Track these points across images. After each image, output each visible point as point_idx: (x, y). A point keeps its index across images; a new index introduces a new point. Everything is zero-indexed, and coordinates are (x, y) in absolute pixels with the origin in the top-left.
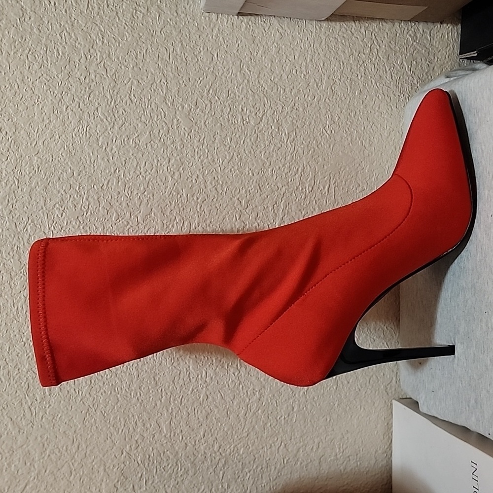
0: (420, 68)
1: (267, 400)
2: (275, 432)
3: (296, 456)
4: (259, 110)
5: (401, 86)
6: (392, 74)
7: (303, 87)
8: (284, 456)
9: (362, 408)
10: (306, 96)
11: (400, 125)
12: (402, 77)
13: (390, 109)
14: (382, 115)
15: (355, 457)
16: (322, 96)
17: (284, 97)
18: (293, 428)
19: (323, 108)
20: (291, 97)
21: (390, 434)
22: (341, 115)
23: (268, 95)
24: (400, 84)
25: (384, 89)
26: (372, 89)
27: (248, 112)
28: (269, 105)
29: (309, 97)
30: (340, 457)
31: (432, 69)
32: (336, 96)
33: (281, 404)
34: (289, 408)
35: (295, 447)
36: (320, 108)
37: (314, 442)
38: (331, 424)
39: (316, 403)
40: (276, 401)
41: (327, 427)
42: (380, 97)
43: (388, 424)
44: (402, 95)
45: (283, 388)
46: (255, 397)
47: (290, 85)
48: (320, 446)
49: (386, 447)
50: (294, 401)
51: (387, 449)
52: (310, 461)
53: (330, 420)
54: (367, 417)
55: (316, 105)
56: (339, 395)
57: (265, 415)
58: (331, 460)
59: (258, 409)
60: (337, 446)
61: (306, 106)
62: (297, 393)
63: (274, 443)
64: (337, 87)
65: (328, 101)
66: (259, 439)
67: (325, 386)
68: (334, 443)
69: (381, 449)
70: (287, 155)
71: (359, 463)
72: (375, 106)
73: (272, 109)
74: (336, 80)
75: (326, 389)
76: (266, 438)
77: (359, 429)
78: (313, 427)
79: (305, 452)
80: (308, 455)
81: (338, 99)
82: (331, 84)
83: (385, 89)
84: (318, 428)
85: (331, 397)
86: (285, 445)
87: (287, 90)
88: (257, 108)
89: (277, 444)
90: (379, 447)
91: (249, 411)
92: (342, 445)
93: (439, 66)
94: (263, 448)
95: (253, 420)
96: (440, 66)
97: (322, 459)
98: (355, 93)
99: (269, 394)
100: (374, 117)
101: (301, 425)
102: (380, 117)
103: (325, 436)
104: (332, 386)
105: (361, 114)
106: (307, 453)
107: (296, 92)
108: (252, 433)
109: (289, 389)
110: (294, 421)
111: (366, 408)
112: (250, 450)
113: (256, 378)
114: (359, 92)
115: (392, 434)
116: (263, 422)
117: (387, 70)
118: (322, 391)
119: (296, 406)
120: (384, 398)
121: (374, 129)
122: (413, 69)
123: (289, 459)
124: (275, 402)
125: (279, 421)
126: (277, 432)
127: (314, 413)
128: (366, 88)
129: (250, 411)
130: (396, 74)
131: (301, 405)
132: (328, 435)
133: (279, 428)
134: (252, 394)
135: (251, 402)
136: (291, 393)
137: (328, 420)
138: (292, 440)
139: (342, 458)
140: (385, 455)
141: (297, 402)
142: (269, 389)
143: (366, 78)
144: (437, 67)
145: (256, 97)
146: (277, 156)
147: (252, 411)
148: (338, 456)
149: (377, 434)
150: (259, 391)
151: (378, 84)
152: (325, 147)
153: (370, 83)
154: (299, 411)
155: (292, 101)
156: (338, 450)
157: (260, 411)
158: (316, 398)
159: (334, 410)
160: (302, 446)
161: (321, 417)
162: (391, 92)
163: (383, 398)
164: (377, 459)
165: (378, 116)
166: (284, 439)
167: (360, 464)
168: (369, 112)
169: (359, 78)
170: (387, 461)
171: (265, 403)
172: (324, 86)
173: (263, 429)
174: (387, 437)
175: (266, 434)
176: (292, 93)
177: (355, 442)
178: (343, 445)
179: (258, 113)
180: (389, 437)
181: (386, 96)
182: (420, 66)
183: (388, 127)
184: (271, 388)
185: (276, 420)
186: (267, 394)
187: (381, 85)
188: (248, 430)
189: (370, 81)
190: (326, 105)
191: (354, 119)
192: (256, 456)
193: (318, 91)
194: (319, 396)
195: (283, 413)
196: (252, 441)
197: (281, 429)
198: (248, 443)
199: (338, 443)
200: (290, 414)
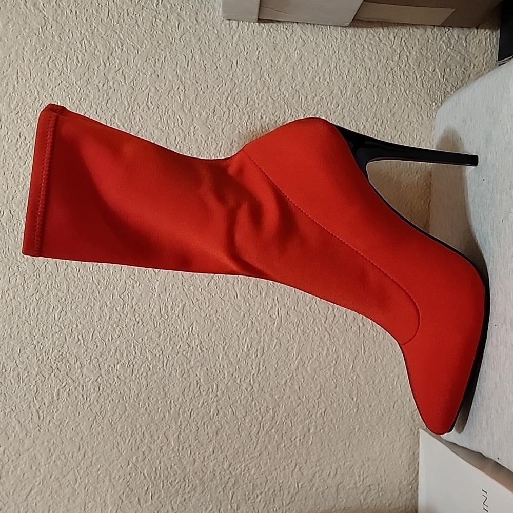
0: (454, 76)
1: (281, 418)
2: (289, 453)
3: (311, 481)
4: (279, 117)
5: (433, 94)
6: (424, 81)
7: (326, 94)
8: (298, 479)
9: (385, 435)
10: (329, 104)
11: (431, 135)
12: (434, 85)
13: (421, 118)
14: (412, 125)
15: (377, 487)
16: (346, 104)
17: (306, 105)
18: (309, 451)
19: (348, 116)
20: (313, 105)
21: (416, 465)
22: (366, 124)
23: (289, 102)
24: (432, 92)
25: (414, 97)
26: (401, 97)
27: (267, 120)
28: (290, 113)
29: (332, 105)
30: (360, 486)
31: (467, 76)
32: (361, 104)
33: (296, 424)
34: (305, 430)
35: (311, 471)
36: (344, 116)
37: (332, 468)
38: (351, 449)
39: (334, 426)
41: (346, 452)
42: (410, 106)
43: (414, 454)
44: (434, 104)
45: (299, 408)
46: (268, 415)
47: (312, 93)
48: (338, 473)
49: (411, 479)
50: (310, 423)
51: (413, 480)
52: (326, 487)
53: (350, 445)
54: (390, 444)
55: (339, 114)
56: (359, 419)
57: (278, 434)
58: (350, 488)
59: (271, 428)
60: (356, 474)
61: (329, 114)
62: (314, 414)
63: (288, 465)
64: (363, 95)
65: (353, 109)
66: (272, 460)
67: (345, 408)
68: (353, 471)
69: (406, 480)
71: (380, 494)
72: (404, 114)
73: (293, 116)
74: (362, 87)
75: (345, 412)
76: (280, 460)
77: (382, 457)
78: (331, 451)
79: (322, 477)
80: (324, 481)
81: (364, 107)
82: (357, 92)
83: (416, 97)
84: (336, 453)
85: (351, 420)
86: (300, 468)
87: (309, 98)
88: (277, 116)
89: (291, 466)
90: (403, 478)
91: (262, 429)
92: (362, 473)
93: (475, 73)
94: (276, 469)
96: (477, 74)
97: (339, 486)
98: (383, 101)
99: (284, 413)
100: (403, 126)
101: (317, 449)
103: (344, 462)
104: (353, 408)
105: (389, 123)
106: (323, 478)
107: (319, 99)
108: (264, 453)
109: (306, 409)
110: (310, 443)
111: (389, 435)
112: (262, 470)
113: (270, 395)
114: (387, 100)
115: (418, 465)
116: (277, 442)
117: (418, 77)
118: (341, 413)
119: (312, 427)
120: (410, 425)
121: (403, 139)
122: (447, 76)
123: (304, 483)
124: (290, 422)
125: (293, 442)
126: (291, 453)
127: (332, 436)
128: (394, 96)
130: (428, 82)
131: (318, 427)
132: (347, 461)
133: (294, 449)
134: (265, 412)
135: (263, 420)
136: (307, 413)
137: (348, 445)
138: (308, 463)
139: (362, 486)
140: (411, 487)
141: (313, 424)
142: (283, 407)
143: (395, 85)
144: (473, 75)
145: (277, 104)
147: (265, 429)
148: (358, 485)
149: (401, 463)
150: (273, 409)
151: (407, 92)
153: (399, 91)
154: (315, 433)
155: (314, 109)
156: (357, 478)
157: (273, 430)
158: (334, 420)
159: (355, 435)
160: (319, 471)
161: (340, 441)
162: (422, 100)
163: (408, 425)
164: (401, 491)
165: (408, 126)
166: (299, 461)
167: (382, 495)
168: (398, 121)
169: (387, 86)
170: (412, 494)
171: (279, 422)
172: (348, 94)
173: (276, 449)
174: (413, 468)
175: (279, 454)
176: (315, 101)
177: (377, 470)
179: (278, 121)
180: (415, 468)
181: (416, 104)
182: (454, 73)
183: (418, 137)
185: (290, 441)
186: (281, 412)
187: (410, 93)
188: (260, 450)
189: (399, 89)
190: (351, 113)
191: (380, 128)
192: (268, 477)
193: (343, 99)
194: (338, 419)
195: (298, 434)
196: (264, 462)
197: (296, 451)
198: (260, 464)
199: (358, 471)
200: (306, 436)
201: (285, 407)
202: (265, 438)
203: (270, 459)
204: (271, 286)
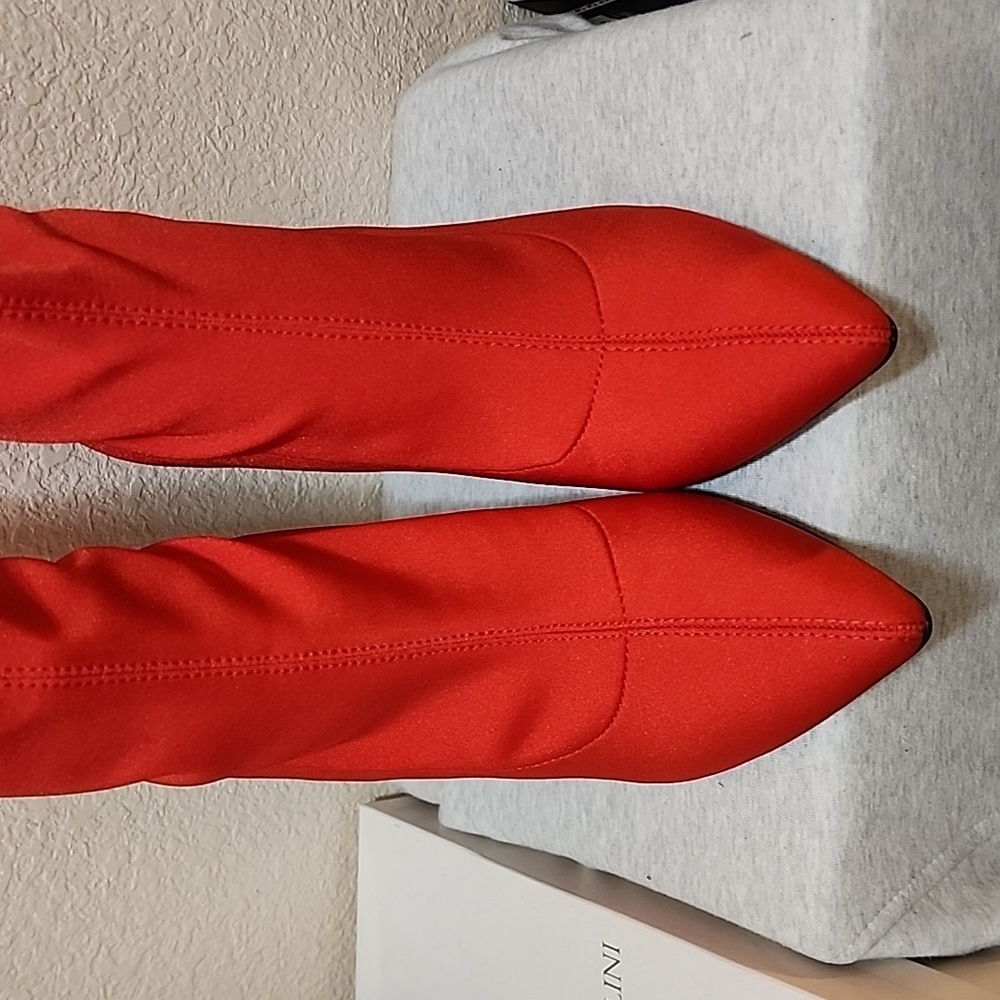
0: (425, 13)
1: (64, 843)
2: (84, 921)
3: (135, 974)
4: (40, 64)
5: (384, 52)
6: (365, 16)
7: (156, 17)
8: (106, 977)
9: (293, 830)
10: (164, 44)
11: (381, 147)
12: (386, 30)
13: (360, 105)
14: (344, 119)
15: (276, 950)
16: (203, 49)
17: (107, 40)
18: (130, 905)
19: (207, 81)
20: (124, 41)
21: (351, 884)
22: (249, 106)
23: (63, 26)
24: (381, 45)
25: (347, 51)
26: (321, 48)
27: (8, 68)
28: (67, 55)
29: (171, 48)
30: (241, 956)
31: (448, 18)
32: (236, 55)
33: (99, 849)
34: (120, 857)
35: (135, 950)
36: (199, 79)
37: (181, 930)
38: (222, 880)
39: (185, 834)
40: (87, 844)
41: (211, 890)
42: (338, 73)
43: (347, 860)
44: (386, 74)
45: (104, 809)
46: (31, 841)
47: (122, 9)
48: (194, 939)
49: (343, 913)
50: (132, 838)
51: (344, 917)
52: (169, 978)
53: (220, 870)
54: (303, 849)
55: (188, 73)
56: (240, 807)
57: (58, 881)
58: (220, 967)
59: (39, 870)
60: (233, 932)
61: (163, 69)
62: (141, 816)
63: (80, 950)
64: (239, 32)
65: (219, 65)
66: (42, 946)
68: (226, 927)
69: (332, 920)
70: (116, 195)
71: (282, 964)
72: (326, 91)
73: (74, 66)
74: (238, 13)
75: (210, 796)
76: (62, 941)
77: (285, 883)
78: (179, 892)
79: (158, 959)
80: (164, 965)
81: (242, 63)
82: (226, 22)
83: (350, 52)
84: (189, 895)
85: (223, 813)
86: (110, 950)
87: (113, 20)
88: (33, 60)
89: (88, 950)
90: (327, 918)
91: (16, 879)
92: (244, 926)
93: (462, 13)
94: (51, 968)
95: (27, 899)
96: (465, 16)
97: (197, 970)
98: (282, 53)
99: (69, 827)
100: (325, 120)
101: (148, 896)
102: (338, 121)
103: (207, 911)
105: (296, 108)
106: (162, 961)
107: (139, 29)
108: (23, 934)
109: (122, 809)
110: (133, 887)
111: (300, 830)
112: (18, 978)
114: (292, 51)
115: (355, 883)
116: (53, 901)
117: (354, 6)
119: (137, 850)
120: (341, 799)
121: (325, 151)
122: (410, 13)
123: (119, 983)
124: (84, 846)
125: (93, 893)
126: (88, 920)
127: (182, 858)
128: (307, 45)
129: (19, 879)
130: (373, 20)
131: (150, 846)
132: (214, 907)
133: (94, 909)
134: (24, 834)
135: (19, 855)
136: (125, 817)
137: (215, 871)
138: (127, 935)
139: (244, 957)
140: (341, 933)
141: (139, 840)
142: (68, 814)
143: (307, 18)
144: (459, 16)
145: (33, 28)
146: (88, 198)
147: (24, 878)
148: (237, 956)
149: (324, 886)
150: (43, 823)
151: (333, 37)
152: (212, 184)
153: (316, 34)
154: (144, 860)
155: (128, 52)
156: (235, 941)
157: (44, 875)
158: (186, 822)
159: (230, 844)
160: (152, 947)
161: (198, 868)
162: (363, 63)
163: (338, 799)
164: (323, 944)
165: (335, 119)
166: (107, 935)
167: (286, 964)
168: (314, 106)
169: (291, 16)
170: (343, 947)
171: (59, 851)
172: (207, 24)
173: (53, 920)
174: (345, 891)
175: (60, 930)
176: (128, 33)
177: (275, 913)
178: (247, 927)
179: (36, 73)
180: (349, 889)
181: (352, 70)
182: (423, 8)
183: (356, 149)
184: (74, 812)
185: (85, 892)
186: (62, 828)
187: (339, 41)
188: (13, 929)
189: (316, 27)
190: (214, 75)
191: (278, 118)
192: (34, 991)
193: (194, 35)
194: (194, 817)
195: (104, 871)
196: (23, 955)
197: (99, 912)
198: (12, 963)
199: (236, 924)
200: (122, 872)
201: (71, 813)
202: (24, 900)
203: (38, 947)
204: (31, 514)
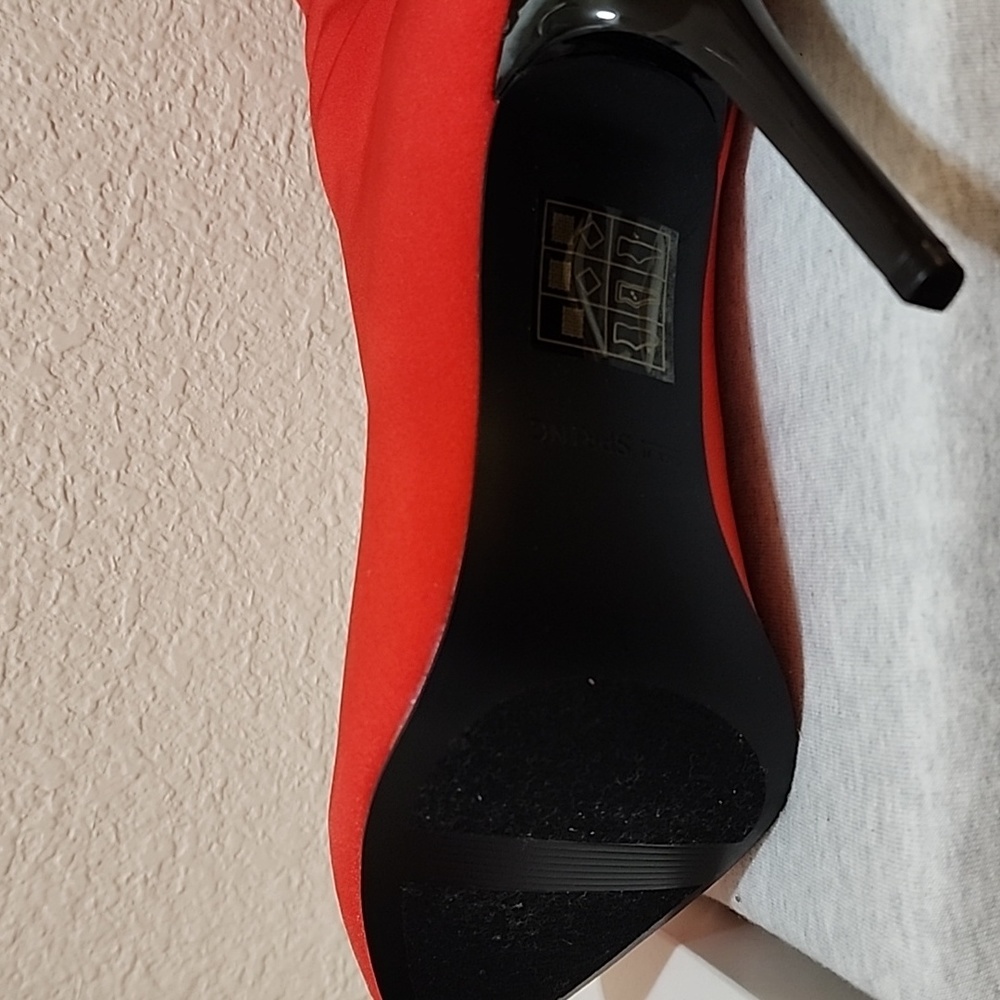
1: (83, 820)
2: (113, 925)
18: (176, 911)
33: (132, 835)
34: (161, 848)
35: (183, 973)
37: (248, 957)
38: (306, 896)
39: (253, 829)
40: (116, 827)
41: (290, 906)
45: (139, 783)
46: (40, 813)
48: (268, 970)
50: (178, 825)
53: (302, 882)
57: (75, 870)
59: (50, 851)
60: (324, 967)
62: (190, 797)
63: (108, 961)
66: (56, 949)
67: (285, 774)
68: (314, 959)
70: (146, 25)
76: (82, 946)
78: (245, 905)
79: (217, 988)
84: (259, 910)
85: (306, 807)
86: (148, 968)
89: (119, 963)
91: (20, 858)
92: (340, 962)
94: (69, 978)
95: (35, 887)
99: (91, 802)
101: (201, 904)
103: (285, 935)
104: (309, 772)
106: (222, 991)
108: (30, 930)
109: (162, 786)
110: (179, 889)
113: (46, 748)
116: (70, 892)
118: (275, 789)
119: (185, 840)
124: (111, 829)
125: (125, 890)
126: (118, 925)
127: (248, 860)
129: (24, 859)
131: (203, 837)
132: (295, 931)
133: (125, 911)
134: (30, 803)
135: (24, 828)
136: (168, 797)
137: (296, 882)
138: (172, 951)
141: (188, 828)
142: (90, 785)
146: (109, 27)
147: (31, 858)
150: (56, 791)
152: (276, 10)
154: (195, 857)
156: (328, 980)
157: (58, 859)
158: (254, 813)
160: (207, 970)
161: (271, 875)
166: (144, 948)
171: (77, 831)
173: (69, 917)
175: (79, 932)
178: (345, 964)
184: (98, 782)
185: (114, 888)
186: (81, 801)
188: (16, 922)
194: (265, 808)
195: (140, 864)
196: (31, 957)
197: (133, 916)
198: (16, 964)
199: (328, 958)
200: (164, 867)
201: (94, 783)
202: (30, 886)
203: (50, 948)
204: (37, 407)
